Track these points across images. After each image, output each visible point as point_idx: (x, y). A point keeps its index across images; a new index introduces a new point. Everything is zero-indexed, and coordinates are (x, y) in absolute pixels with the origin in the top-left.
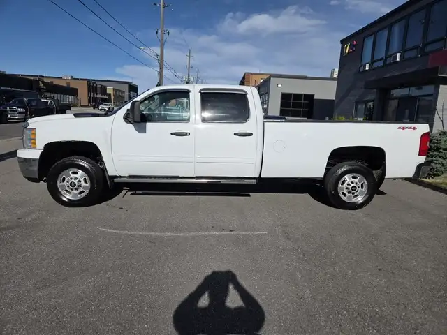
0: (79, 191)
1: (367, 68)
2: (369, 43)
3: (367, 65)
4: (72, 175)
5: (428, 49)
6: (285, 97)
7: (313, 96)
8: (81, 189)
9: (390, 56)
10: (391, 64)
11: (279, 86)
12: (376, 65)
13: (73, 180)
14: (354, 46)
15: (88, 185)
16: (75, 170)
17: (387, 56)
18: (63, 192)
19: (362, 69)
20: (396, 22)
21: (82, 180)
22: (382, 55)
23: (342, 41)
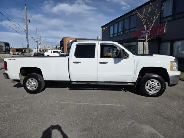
1: (112, 37)
2: (112, 28)
3: (112, 35)
5: (131, 30)
9: (119, 32)
10: (120, 35)
12: (115, 35)
14: (106, 29)
17: (118, 32)
19: (110, 37)
20: (120, 21)
22: (117, 32)
23: (102, 27)
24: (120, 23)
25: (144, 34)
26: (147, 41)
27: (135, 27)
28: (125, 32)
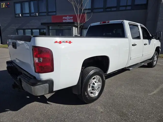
1: (20, 16)
9: (33, 13)
10: (34, 16)
12: (25, 15)
24: (32, 3)
25: (66, 20)
27: (55, 12)
28: (41, 14)
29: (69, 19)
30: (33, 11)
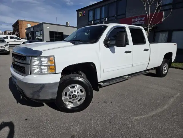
0: (78, 99)
1: (92, 23)
3: (92, 21)
4: (71, 90)
5: (119, 17)
6: (51, 33)
7: (63, 33)
8: (79, 98)
9: (103, 19)
11: (48, 27)
13: (74, 93)
14: (84, 13)
15: (83, 94)
16: (73, 85)
17: (101, 18)
18: (67, 103)
21: (79, 91)
22: (99, 18)
23: (77, 11)
24: (103, 8)
25: (136, 22)
26: (149, 29)
27: (125, 14)
28: (110, 19)
29: (140, 21)
30: (103, 16)
